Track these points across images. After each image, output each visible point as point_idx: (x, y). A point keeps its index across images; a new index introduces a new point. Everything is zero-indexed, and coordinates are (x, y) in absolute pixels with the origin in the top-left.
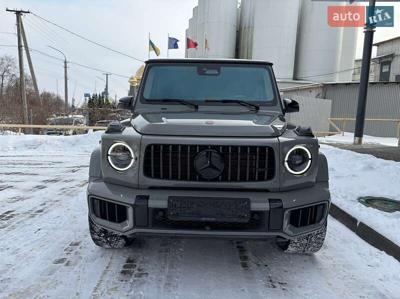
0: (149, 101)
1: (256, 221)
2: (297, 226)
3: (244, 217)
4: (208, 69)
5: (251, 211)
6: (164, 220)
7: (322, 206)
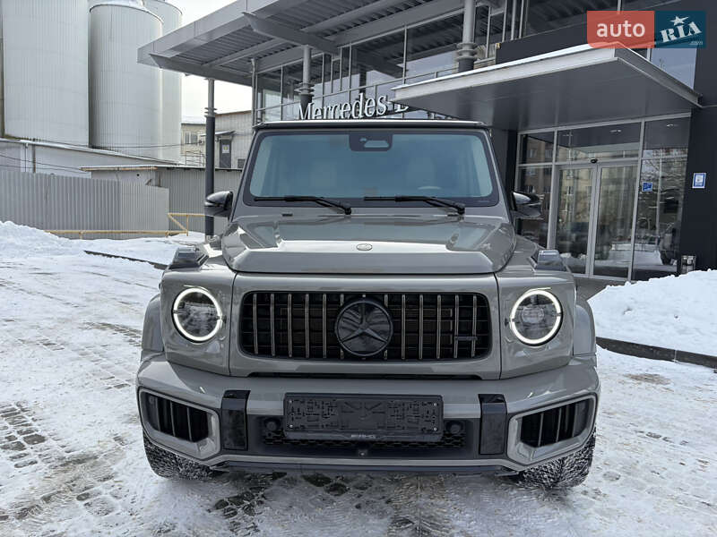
0: (259, 201)
1: (457, 438)
2: (535, 445)
3: (430, 432)
4: (368, 139)
5: (445, 421)
6: (278, 438)
7: (583, 405)
